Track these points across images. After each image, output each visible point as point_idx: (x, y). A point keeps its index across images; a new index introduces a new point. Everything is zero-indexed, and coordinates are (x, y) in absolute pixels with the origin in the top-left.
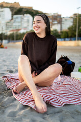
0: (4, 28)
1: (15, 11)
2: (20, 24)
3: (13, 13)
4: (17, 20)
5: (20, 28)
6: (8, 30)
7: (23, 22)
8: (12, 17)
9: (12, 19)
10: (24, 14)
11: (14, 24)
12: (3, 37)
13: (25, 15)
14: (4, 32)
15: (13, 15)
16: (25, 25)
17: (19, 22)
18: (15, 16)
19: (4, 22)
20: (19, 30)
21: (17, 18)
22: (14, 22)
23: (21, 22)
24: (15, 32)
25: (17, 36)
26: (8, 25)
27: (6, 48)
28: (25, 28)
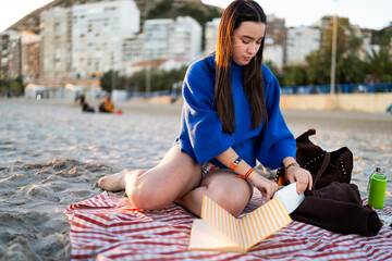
0: (118, 56)
1: (149, 7)
2: (163, 45)
3: (145, 14)
4: (156, 34)
5: (163, 57)
6: (129, 64)
7: (172, 40)
8: (142, 24)
9: (141, 31)
10: (175, 18)
11: (147, 45)
12: (114, 84)
13: (180, 19)
14: (116, 67)
15: (143, 19)
16: (179, 48)
17: (160, 40)
18: (150, 23)
19: (116, 39)
20: (159, 62)
21: (156, 27)
22: (147, 40)
23: (167, 39)
24: (148, 68)
25: (155, 78)
26: (129, 46)
28: (179, 57)
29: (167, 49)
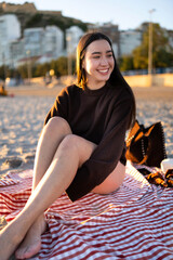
0: (7, 55)
1: (27, 20)
2: (38, 46)
3: (24, 24)
4: (32, 39)
5: (39, 54)
6: (15, 60)
7: (43, 43)
8: (22, 32)
9: (22, 37)
10: (44, 26)
11: (27, 47)
12: (7, 73)
13: (48, 28)
14: (7, 63)
15: (23, 29)
16: (49, 48)
17: (36, 43)
18: (28, 31)
19: (5, 43)
21: (32, 34)
22: (27, 42)
23: (40, 42)
24: (29, 62)
25: (34, 70)
26: (15, 48)
27: (12, 96)
28: (49, 54)
29: (41, 48)
